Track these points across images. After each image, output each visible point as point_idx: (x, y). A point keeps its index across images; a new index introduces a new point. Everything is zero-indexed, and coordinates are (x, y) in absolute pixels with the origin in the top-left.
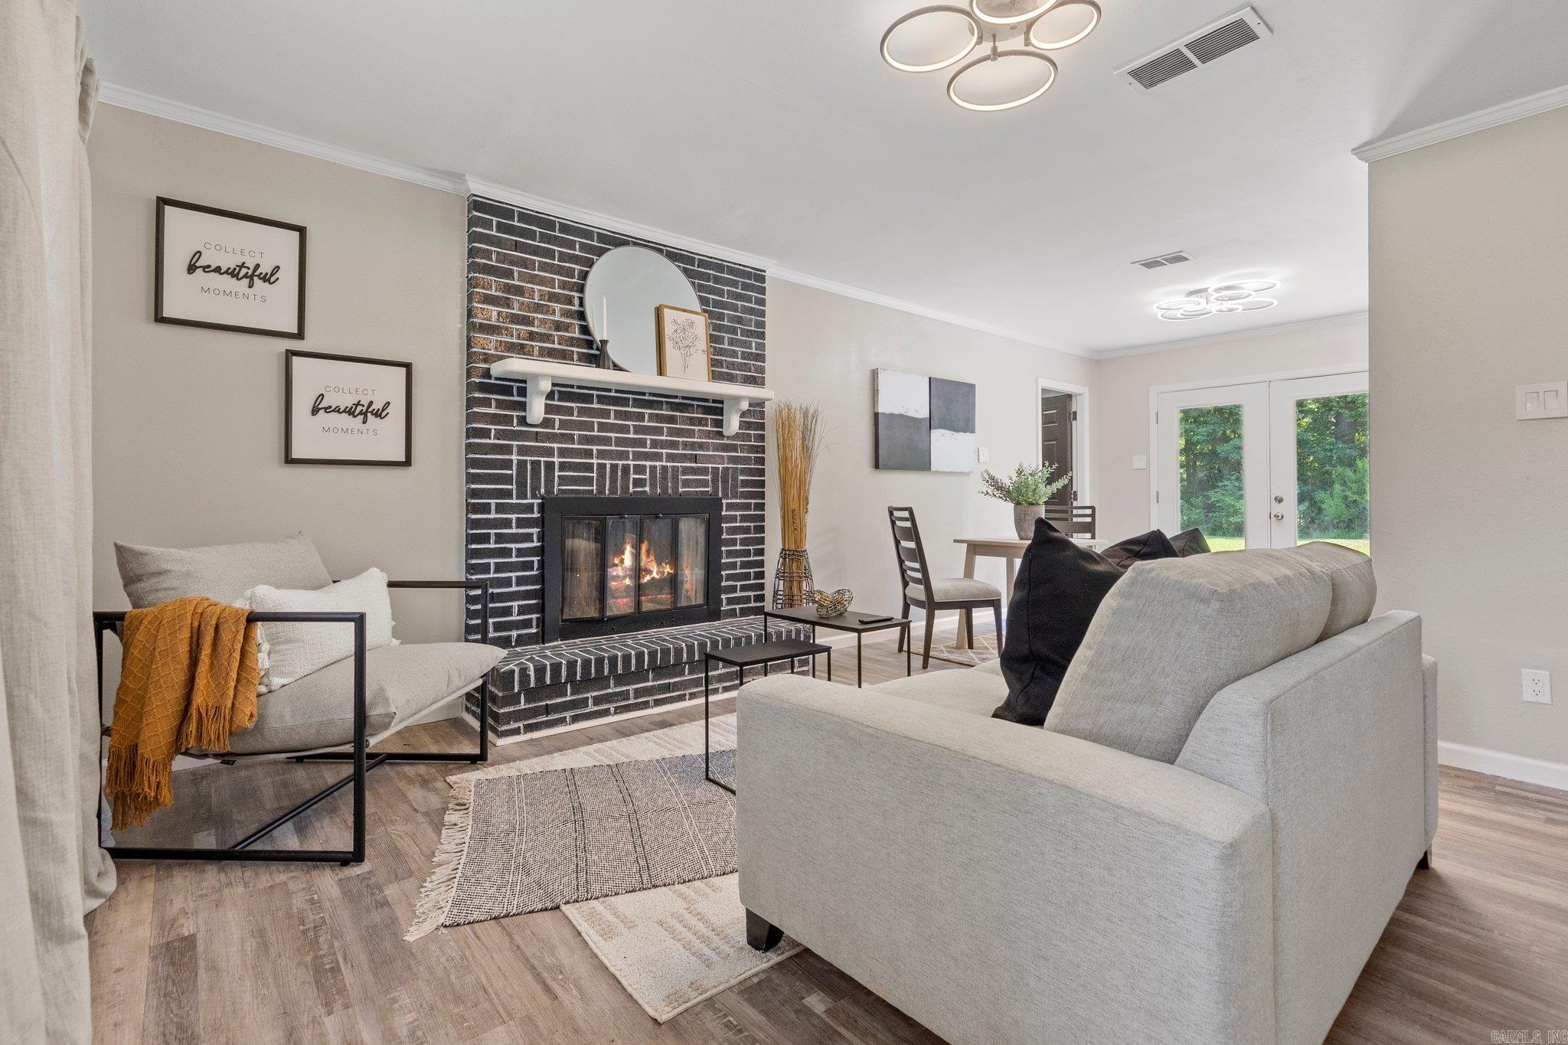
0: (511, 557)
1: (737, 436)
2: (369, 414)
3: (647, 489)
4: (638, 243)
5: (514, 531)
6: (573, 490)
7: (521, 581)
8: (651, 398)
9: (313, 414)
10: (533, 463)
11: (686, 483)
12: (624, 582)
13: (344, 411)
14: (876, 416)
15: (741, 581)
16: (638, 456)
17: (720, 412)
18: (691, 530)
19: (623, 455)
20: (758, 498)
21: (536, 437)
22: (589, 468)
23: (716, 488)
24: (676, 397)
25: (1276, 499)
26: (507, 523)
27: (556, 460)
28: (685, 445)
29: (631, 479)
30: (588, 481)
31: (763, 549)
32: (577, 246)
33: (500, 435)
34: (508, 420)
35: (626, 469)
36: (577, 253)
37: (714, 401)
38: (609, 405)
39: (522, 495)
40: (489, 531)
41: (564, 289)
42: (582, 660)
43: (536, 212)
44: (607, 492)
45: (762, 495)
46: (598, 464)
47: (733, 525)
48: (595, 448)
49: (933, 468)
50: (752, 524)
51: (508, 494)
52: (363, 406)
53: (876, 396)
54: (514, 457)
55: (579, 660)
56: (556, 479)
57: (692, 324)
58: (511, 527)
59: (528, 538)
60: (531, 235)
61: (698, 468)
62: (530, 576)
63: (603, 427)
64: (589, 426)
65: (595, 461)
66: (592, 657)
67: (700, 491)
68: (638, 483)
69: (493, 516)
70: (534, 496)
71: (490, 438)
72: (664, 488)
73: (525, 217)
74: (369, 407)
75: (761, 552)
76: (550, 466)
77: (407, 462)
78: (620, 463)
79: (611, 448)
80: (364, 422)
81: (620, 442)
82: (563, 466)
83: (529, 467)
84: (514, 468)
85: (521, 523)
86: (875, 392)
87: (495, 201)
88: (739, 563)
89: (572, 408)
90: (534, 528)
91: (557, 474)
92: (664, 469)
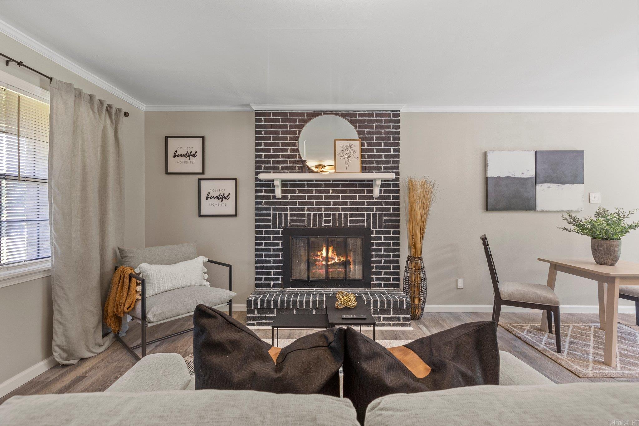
0: (271, 252)
1: (380, 197)
2: (223, 198)
3: (331, 224)
4: (325, 113)
5: (272, 241)
6: (297, 225)
7: (275, 262)
8: (334, 183)
9: (207, 200)
10: (279, 214)
11: (351, 221)
12: (322, 263)
13: (216, 198)
14: (486, 179)
15: (385, 270)
16: (326, 209)
17: (372, 186)
18: (355, 243)
19: (320, 209)
20: (395, 228)
21: (280, 203)
22: (303, 215)
23: (369, 223)
24: (347, 181)
26: (269, 238)
27: (289, 212)
28: (352, 203)
29: (323, 220)
30: (303, 221)
31: (399, 255)
32: (297, 121)
33: (266, 203)
34: (269, 197)
35: (320, 215)
36: (297, 124)
37: (368, 181)
38: (313, 187)
39: (275, 227)
40: (262, 241)
41: (292, 140)
43: (280, 111)
44: (312, 226)
45: (398, 227)
46: (307, 213)
47: (379, 241)
48: (306, 207)
49: (538, 208)
50: (391, 242)
51: (269, 227)
52: (221, 195)
53: (486, 167)
54: (272, 212)
56: (289, 220)
57: (352, 146)
58: (270, 240)
59: (277, 244)
60: (278, 121)
61: (359, 214)
62: (278, 260)
63: (309, 197)
64: (303, 197)
65: (306, 212)
67: (360, 225)
68: (326, 221)
69: (263, 235)
70: (279, 228)
71: (262, 205)
72: (340, 223)
73: (275, 114)
74: (223, 196)
75: (398, 256)
76: (286, 215)
77: (236, 215)
78: (318, 213)
79: (314, 206)
80: (222, 201)
81: (317, 203)
82: (292, 215)
83: (277, 216)
84: (272, 216)
85: (275, 238)
86: (485, 165)
87: (263, 111)
88: (383, 261)
89: (296, 190)
90: (280, 240)
91: (289, 218)
92: (340, 215)
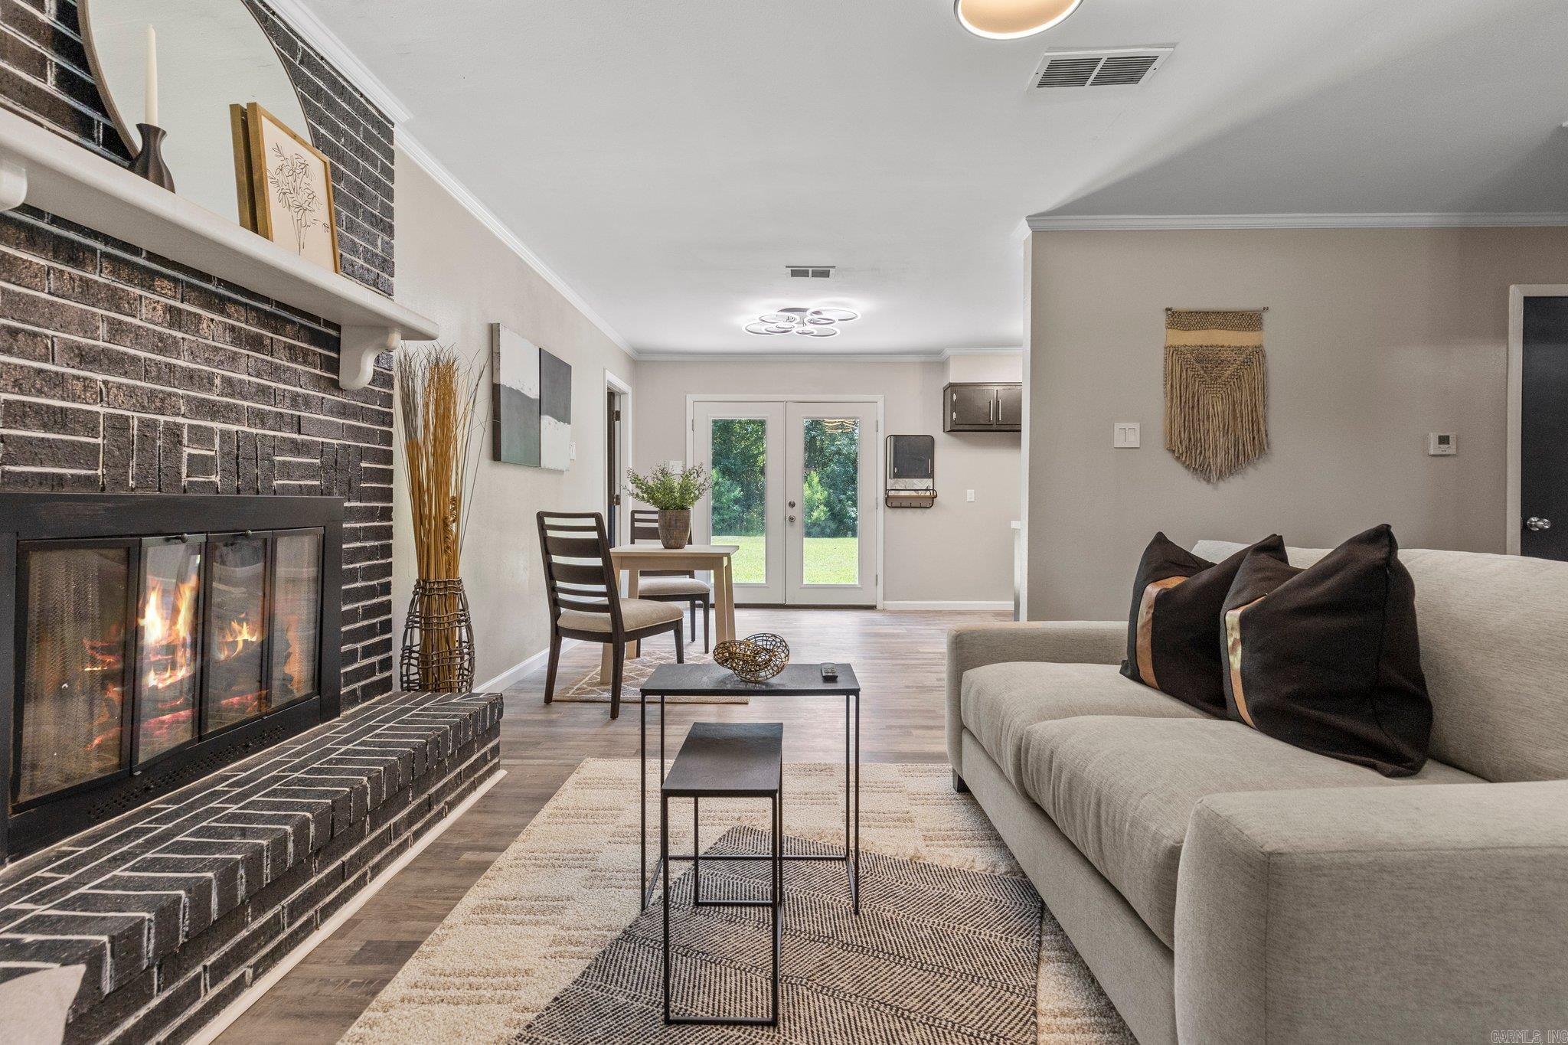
3: (216, 478)
6: (46, 475)
8: (222, 291)
11: (287, 470)
14: (496, 389)
15: (363, 640)
16: (196, 408)
17: (335, 344)
19: (166, 403)
20: (381, 500)
22: (86, 423)
23: (329, 482)
25: (790, 503)
28: (284, 398)
29: (184, 457)
30: (84, 456)
31: (389, 584)
35: (173, 433)
37: (328, 324)
38: (133, 282)
42: (189, 891)
44: (131, 483)
46: (108, 416)
47: (355, 546)
48: (101, 378)
49: (542, 464)
50: (376, 544)
53: (496, 361)
55: (182, 893)
57: (304, 168)
61: (304, 443)
63: (119, 332)
65: (101, 408)
66: (210, 875)
67: (306, 485)
68: (199, 464)
72: (248, 477)
75: (388, 588)
78: (161, 418)
79: (139, 383)
86: (494, 355)
89: (40, 270)
92: (246, 439)
